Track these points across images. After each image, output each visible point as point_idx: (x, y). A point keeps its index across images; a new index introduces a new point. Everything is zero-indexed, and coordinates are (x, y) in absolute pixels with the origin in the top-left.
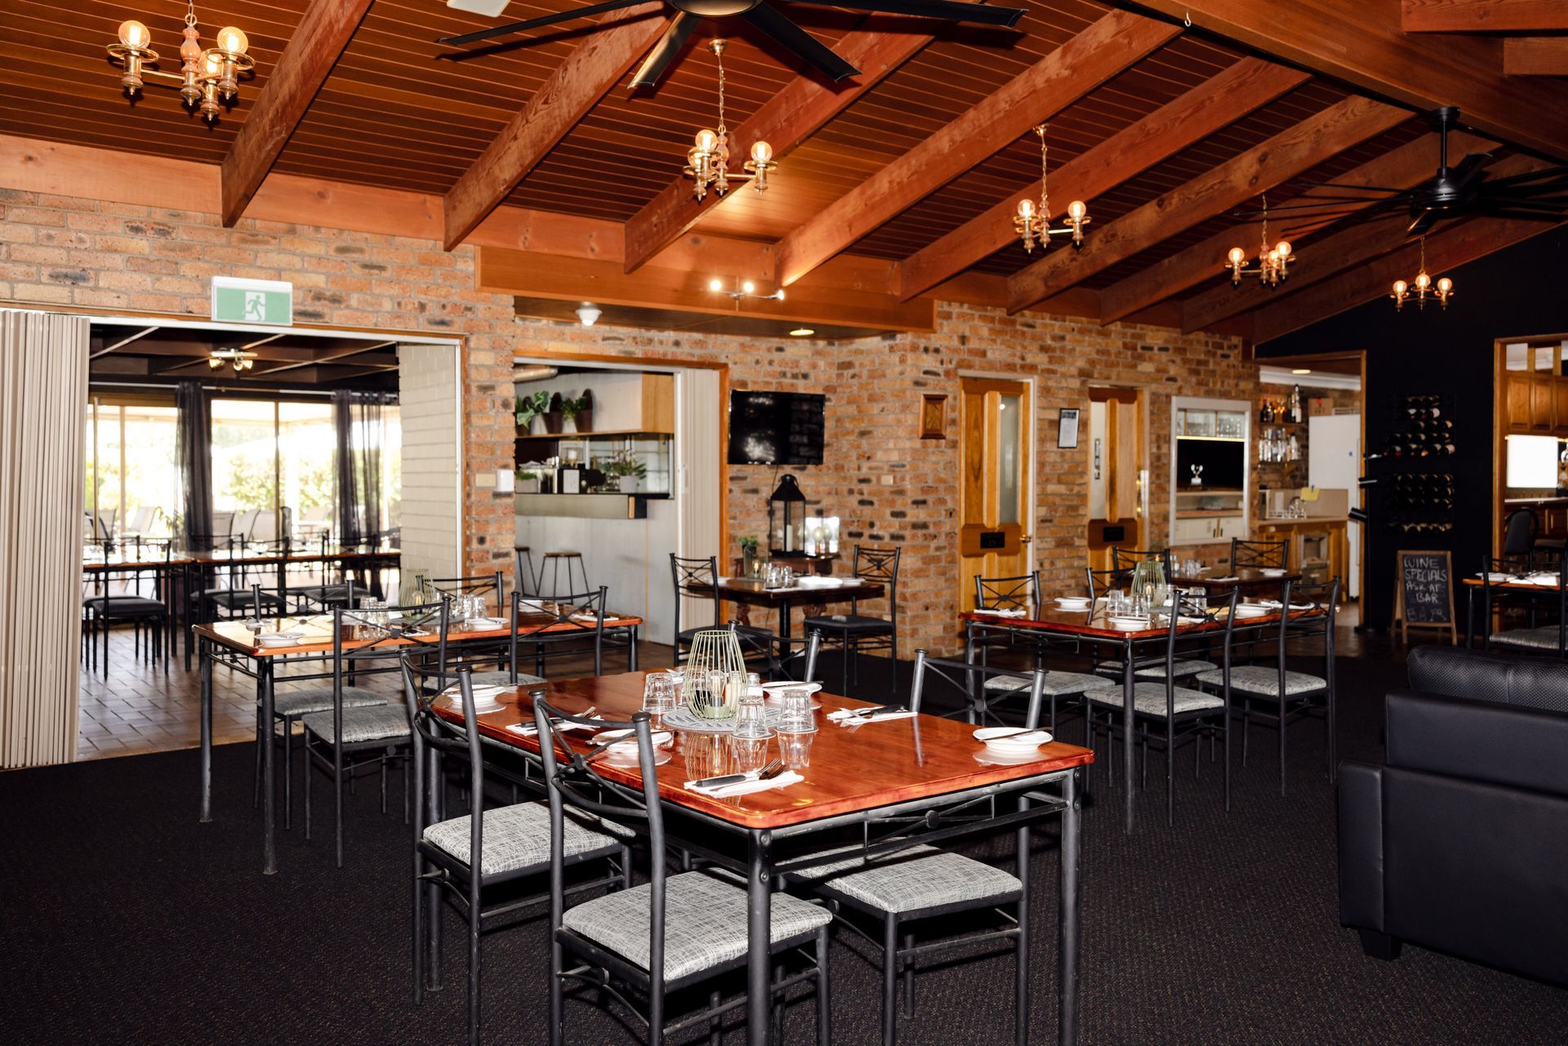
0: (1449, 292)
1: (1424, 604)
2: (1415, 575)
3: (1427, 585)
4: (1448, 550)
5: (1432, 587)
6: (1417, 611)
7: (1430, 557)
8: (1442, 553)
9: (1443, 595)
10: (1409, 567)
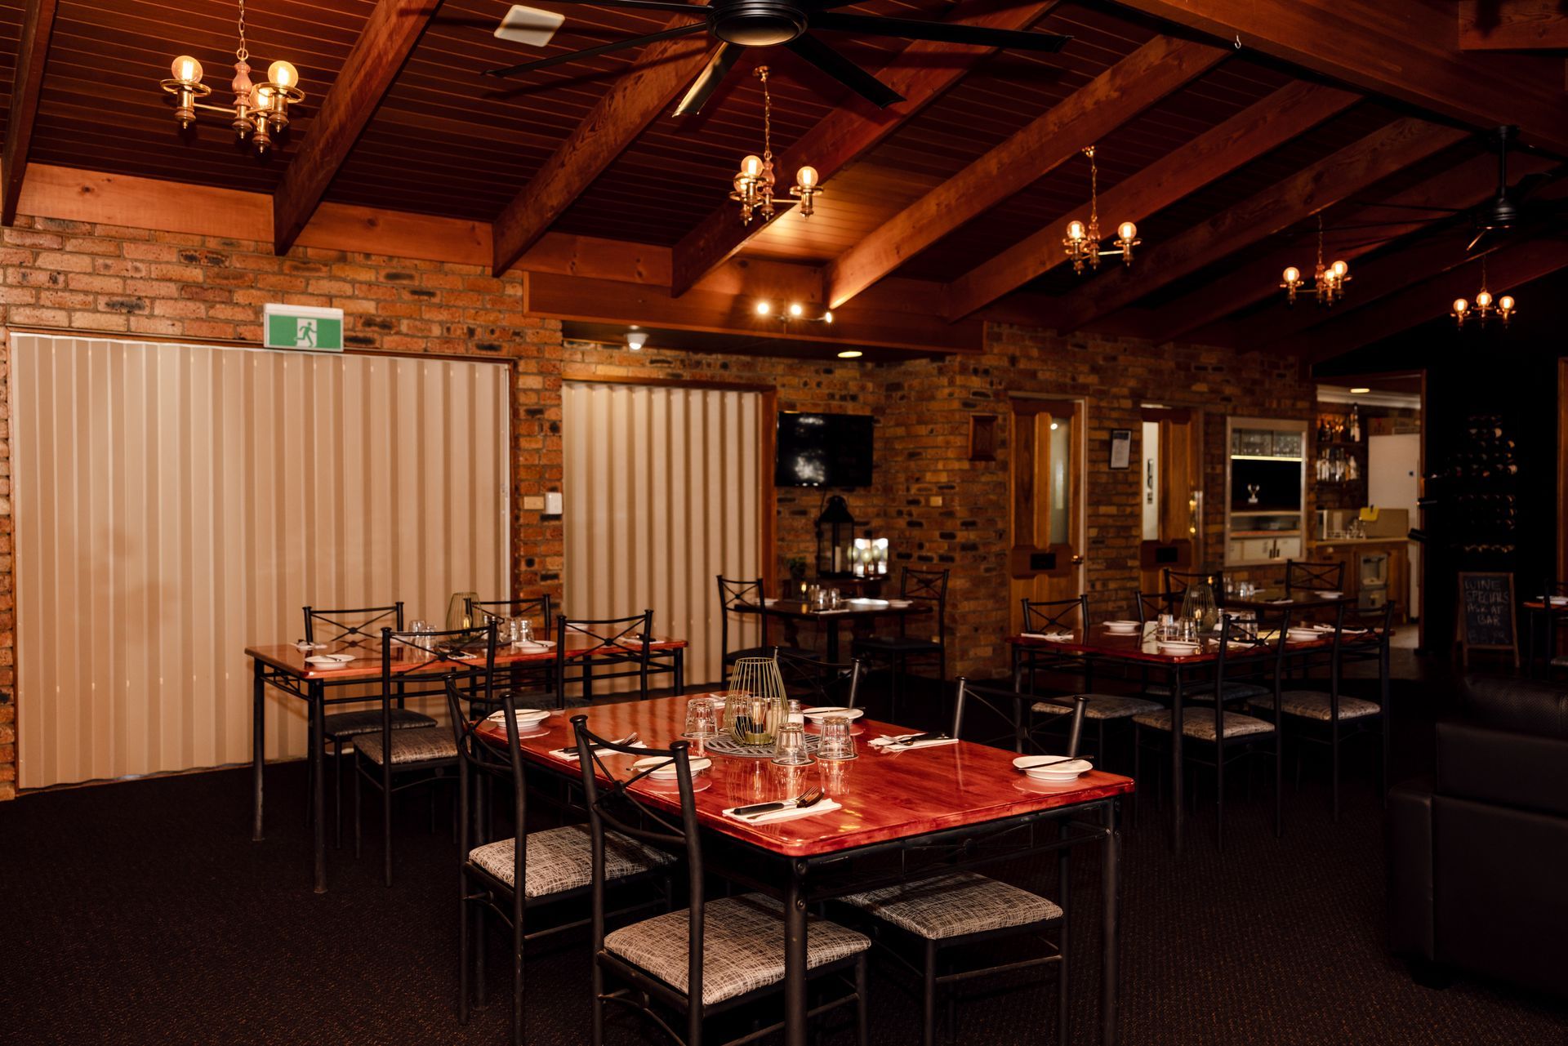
0: (1511, 310)
1: (1485, 626)
2: (1477, 597)
3: (1488, 607)
4: (1510, 571)
5: (1493, 610)
6: (1479, 634)
7: (1492, 579)
8: (1504, 574)
9: (1505, 617)
10: (1470, 589)
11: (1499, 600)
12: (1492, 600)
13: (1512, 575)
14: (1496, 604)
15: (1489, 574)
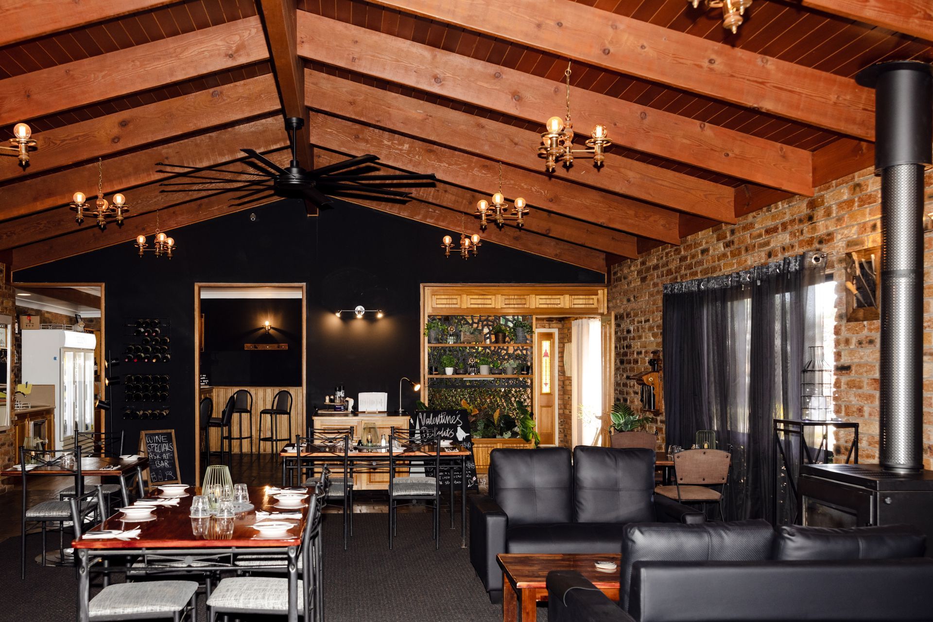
0: (172, 247)
1: (160, 468)
2: (154, 448)
3: (161, 454)
4: (172, 429)
5: (164, 456)
6: (157, 474)
7: (162, 434)
8: (169, 431)
9: (171, 461)
10: (149, 443)
11: (167, 449)
12: (163, 450)
13: (173, 430)
14: (165, 452)
15: (161, 431)
